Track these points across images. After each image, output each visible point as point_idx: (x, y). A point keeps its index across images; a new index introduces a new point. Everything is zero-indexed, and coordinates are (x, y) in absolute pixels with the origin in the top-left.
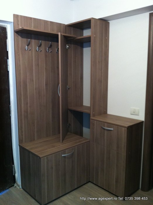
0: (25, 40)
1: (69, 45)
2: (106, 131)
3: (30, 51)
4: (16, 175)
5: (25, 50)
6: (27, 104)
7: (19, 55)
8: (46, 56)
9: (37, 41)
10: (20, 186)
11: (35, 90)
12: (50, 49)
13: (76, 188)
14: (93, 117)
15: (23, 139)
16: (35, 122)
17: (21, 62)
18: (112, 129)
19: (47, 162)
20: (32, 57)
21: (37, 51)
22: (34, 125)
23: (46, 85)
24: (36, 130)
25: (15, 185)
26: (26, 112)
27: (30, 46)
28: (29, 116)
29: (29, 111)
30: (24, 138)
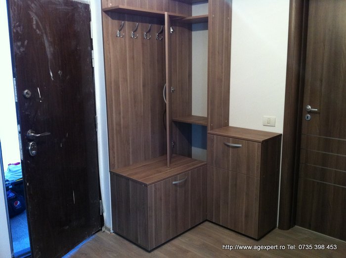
0: (116, 22)
1: (174, 27)
2: (231, 149)
3: (123, 39)
4: (105, 215)
5: (117, 36)
6: (120, 113)
7: (109, 44)
8: (143, 44)
9: (131, 23)
10: (111, 230)
11: (129, 94)
12: (148, 34)
13: (190, 228)
14: (211, 130)
15: (115, 163)
16: (130, 139)
17: (112, 54)
18: (240, 145)
19: (155, 191)
20: (126, 47)
21: (131, 37)
22: (129, 144)
23: (144, 86)
24: (131, 150)
25: (103, 229)
26: (119, 124)
27: (122, 30)
28: (122, 131)
29: (122, 123)
30: (116, 161)
